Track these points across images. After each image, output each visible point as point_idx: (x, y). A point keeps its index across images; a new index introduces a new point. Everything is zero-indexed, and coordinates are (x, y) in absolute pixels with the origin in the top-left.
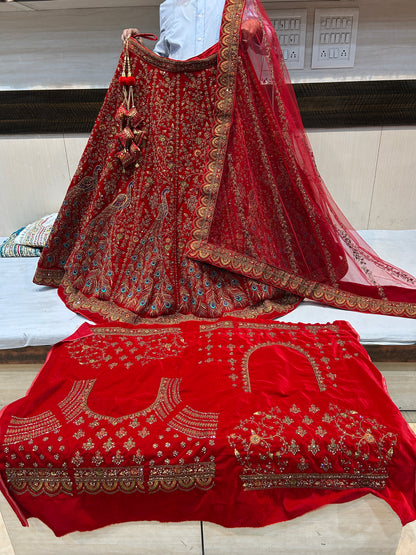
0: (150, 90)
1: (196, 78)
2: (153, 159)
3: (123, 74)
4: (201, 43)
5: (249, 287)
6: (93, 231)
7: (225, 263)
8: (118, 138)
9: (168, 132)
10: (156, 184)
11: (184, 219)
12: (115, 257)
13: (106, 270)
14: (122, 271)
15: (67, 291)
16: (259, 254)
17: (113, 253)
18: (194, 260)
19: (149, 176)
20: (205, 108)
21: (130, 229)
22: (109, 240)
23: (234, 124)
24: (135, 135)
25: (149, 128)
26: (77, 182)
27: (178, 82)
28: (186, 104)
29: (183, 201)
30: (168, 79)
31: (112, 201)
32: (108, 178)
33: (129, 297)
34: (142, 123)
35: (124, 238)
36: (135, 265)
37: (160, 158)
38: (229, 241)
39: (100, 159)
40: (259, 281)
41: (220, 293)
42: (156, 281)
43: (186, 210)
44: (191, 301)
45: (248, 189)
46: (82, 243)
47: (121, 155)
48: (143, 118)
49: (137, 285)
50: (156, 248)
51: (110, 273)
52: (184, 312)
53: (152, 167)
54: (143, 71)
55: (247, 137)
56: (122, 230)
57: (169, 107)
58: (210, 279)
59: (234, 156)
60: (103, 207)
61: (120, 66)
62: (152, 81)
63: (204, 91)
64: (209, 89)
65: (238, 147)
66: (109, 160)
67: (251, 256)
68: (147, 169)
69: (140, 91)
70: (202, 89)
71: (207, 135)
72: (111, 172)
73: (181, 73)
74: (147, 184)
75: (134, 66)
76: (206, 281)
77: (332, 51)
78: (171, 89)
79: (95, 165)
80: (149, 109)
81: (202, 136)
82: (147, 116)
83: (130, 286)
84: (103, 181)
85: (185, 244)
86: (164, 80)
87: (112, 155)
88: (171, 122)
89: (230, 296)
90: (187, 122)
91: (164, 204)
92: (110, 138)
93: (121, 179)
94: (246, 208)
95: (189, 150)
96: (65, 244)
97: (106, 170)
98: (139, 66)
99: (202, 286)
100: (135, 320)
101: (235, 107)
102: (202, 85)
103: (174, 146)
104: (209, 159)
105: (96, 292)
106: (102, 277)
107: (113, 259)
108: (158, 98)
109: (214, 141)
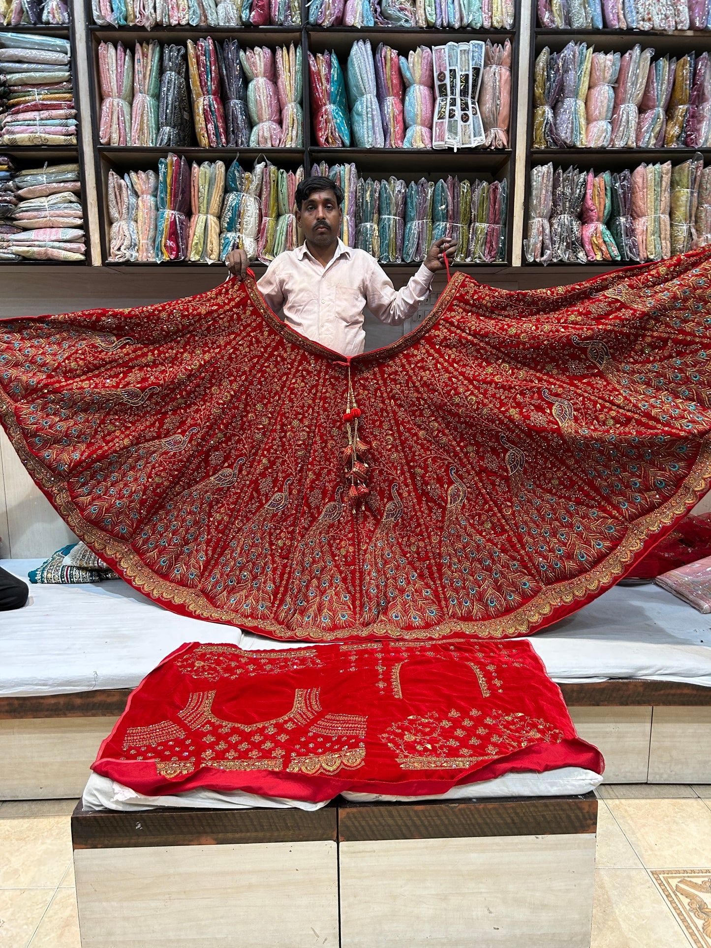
30: (416, 352)
86: (414, 356)
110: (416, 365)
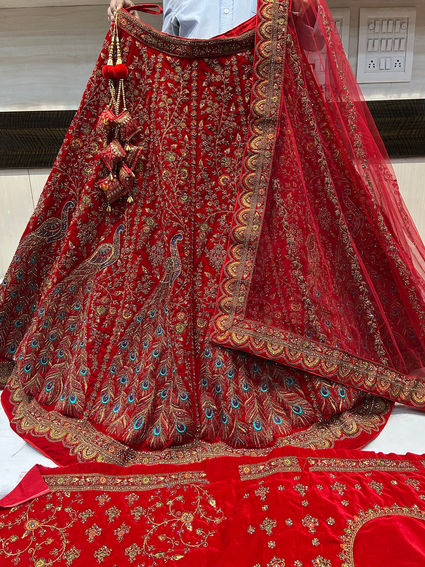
0: (151, 85)
1: (223, 66)
2: (155, 189)
3: (110, 62)
4: (229, 17)
5: (316, 391)
6: (58, 302)
7: (274, 351)
8: (100, 157)
9: (180, 147)
10: (160, 227)
11: (205, 280)
12: (93, 343)
13: (77, 365)
14: (104, 366)
15: (16, 397)
16: (329, 335)
17: (89, 336)
18: (224, 347)
19: (148, 215)
20: (237, 112)
21: (119, 298)
22: (83, 317)
23: (281, 135)
24: (128, 152)
25: (149, 143)
26: (35, 227)
27: (195, 74)
28: (206, 106)
29: (204, 254)
30: (178, 69)
31: (89, 254)
32: (84, 219)
33: (115, 412)
34: (138, 136)
35: (107, 312)
36: (125, 357)
37: (168, 187)
38: (278, 315)
39: (72, 192)
40: (332, 380)
41: (267, 401)
42: (160, 385)
43: (208, 267)
44: (219, 417)
45: (306, 232)
46: (39, 322)
47: (105, 185)
48: (139, 129)
49: (127, 391)
50: (160, 327)
51: (84, 371)
52: (209, 438)
53: (154, 202)
54: (141, 58)
55: (303, 153)
56: (104, 300)
57: (181, 110)
58: (249, 377)
59: (283, 182)
60: (76, 264)
61: (106, 52)
62: (154, 71)
63: (234, 87)
64: (242, 84)
65: (289, 169)
66: (86, 193)
67: (316, 339)
68: (145, 206)
69: (136, 88)
70: (232, 83)
71: (238, 154)
72: (88, 210)
73: (200, 59)
74: (146, 229)
75: (126, 49)
76: (243, 381)
77: (383, 61)
78: (183, 84)
79: (64, 200)
80: (150, 113)
81: (231, 155)
82: (145, 125)
83: (116, 392)
84: (75, 224)
85: (208, 320)
86: (173, 70)
87: (91, 185)
88: (184, 133)
89: (283, 405)
90: (208, 132)
91: (175, 258)
92: (88, 160)
93: (104, 221)
94: (304, 262)
95: (211, 176)
96: (15, 322)
97: (81, 208)
98: (134, 50)
99: (237, 392)
100: (125, 456)
101: (283, 109)
102: (232, 77)
103: (189, 169)
104: (241, 188)
105: (61, 402)
106: (70, 378)
107: (90, 348)
108: (164, 97)
109: (250, 161)
110: (166, 82)
